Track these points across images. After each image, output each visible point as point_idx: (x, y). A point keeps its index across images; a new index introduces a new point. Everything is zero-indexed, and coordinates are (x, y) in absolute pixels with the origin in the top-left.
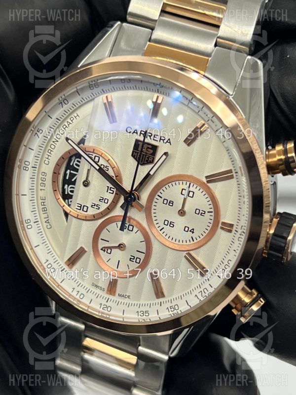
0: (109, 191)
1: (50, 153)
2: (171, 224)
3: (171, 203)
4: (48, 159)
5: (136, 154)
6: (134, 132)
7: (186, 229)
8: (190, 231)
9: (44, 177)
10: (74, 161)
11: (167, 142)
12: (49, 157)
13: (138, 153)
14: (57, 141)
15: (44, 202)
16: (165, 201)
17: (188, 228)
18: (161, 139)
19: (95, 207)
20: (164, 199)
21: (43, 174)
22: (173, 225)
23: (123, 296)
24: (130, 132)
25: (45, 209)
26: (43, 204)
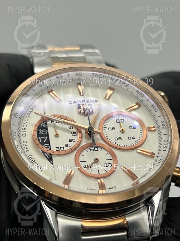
0: (73, 135)
1: (24, 130)
2: (120, 139)
3: (114, 129)
4: (24, 133)
5: (81, 111)
6: (74, 103)
7: (130, 138)
8: (132, 138)
9: (26, 143)
10: (41, 132)
11: (95, 101)
12: (25, 132)
13: (82, 110)
14: (27, 122)
15: (31, 157)
16: (110, 129)
17: (130, 137)
18: (91, 101)
19: (69, 146)
20: (109, 128)
21: (24, 142)
22: (121, 139)
23: (111, 188)
24: (72, 103)
25: (34, 161)
26: (31, 158)
